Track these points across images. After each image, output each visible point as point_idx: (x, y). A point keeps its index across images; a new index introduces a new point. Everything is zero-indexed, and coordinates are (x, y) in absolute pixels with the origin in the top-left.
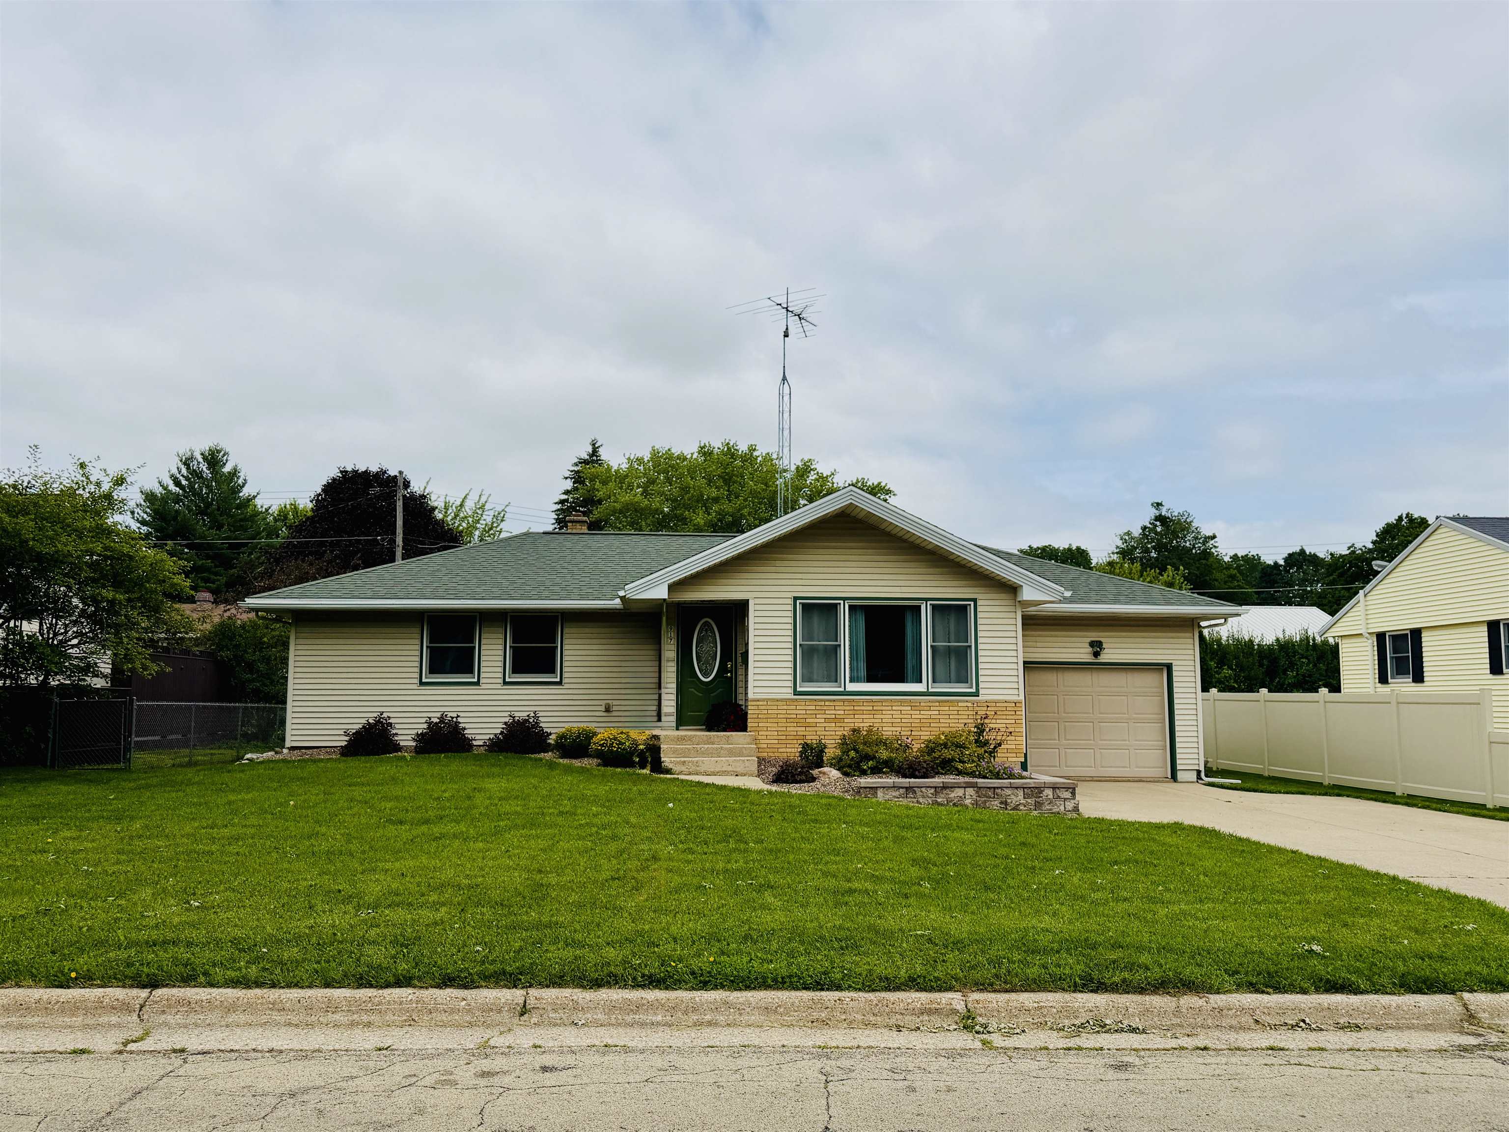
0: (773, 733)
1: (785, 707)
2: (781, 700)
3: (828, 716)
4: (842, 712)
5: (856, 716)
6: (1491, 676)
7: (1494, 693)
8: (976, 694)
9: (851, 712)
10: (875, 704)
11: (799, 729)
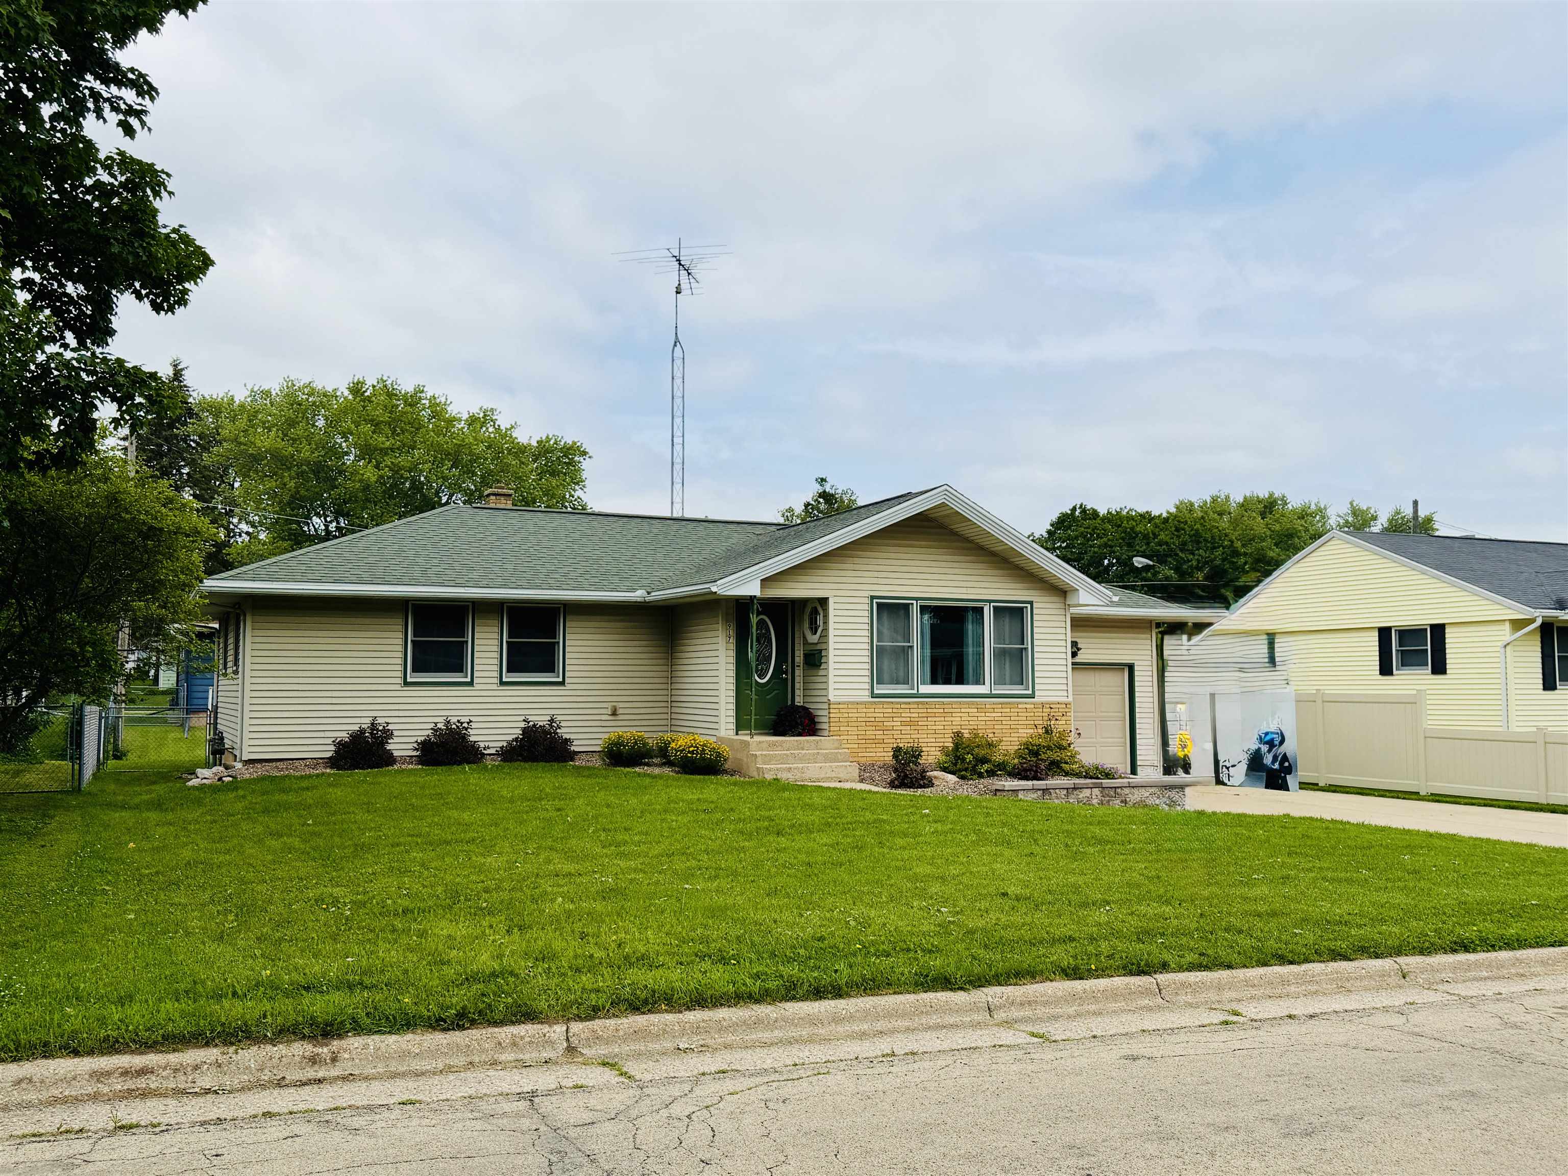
0: (853, 737)
1: (865, 710)
2: (861, 703)
3: (904, 719)
4: (916, 715)
5: (929, 719)
6: (1380, 677)
7: (1428, 692)
8: (1032, 696)
9: (924, 715)
10: (946, 706)
11: (878, 732)
